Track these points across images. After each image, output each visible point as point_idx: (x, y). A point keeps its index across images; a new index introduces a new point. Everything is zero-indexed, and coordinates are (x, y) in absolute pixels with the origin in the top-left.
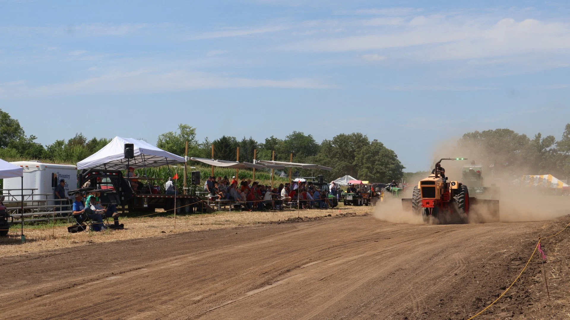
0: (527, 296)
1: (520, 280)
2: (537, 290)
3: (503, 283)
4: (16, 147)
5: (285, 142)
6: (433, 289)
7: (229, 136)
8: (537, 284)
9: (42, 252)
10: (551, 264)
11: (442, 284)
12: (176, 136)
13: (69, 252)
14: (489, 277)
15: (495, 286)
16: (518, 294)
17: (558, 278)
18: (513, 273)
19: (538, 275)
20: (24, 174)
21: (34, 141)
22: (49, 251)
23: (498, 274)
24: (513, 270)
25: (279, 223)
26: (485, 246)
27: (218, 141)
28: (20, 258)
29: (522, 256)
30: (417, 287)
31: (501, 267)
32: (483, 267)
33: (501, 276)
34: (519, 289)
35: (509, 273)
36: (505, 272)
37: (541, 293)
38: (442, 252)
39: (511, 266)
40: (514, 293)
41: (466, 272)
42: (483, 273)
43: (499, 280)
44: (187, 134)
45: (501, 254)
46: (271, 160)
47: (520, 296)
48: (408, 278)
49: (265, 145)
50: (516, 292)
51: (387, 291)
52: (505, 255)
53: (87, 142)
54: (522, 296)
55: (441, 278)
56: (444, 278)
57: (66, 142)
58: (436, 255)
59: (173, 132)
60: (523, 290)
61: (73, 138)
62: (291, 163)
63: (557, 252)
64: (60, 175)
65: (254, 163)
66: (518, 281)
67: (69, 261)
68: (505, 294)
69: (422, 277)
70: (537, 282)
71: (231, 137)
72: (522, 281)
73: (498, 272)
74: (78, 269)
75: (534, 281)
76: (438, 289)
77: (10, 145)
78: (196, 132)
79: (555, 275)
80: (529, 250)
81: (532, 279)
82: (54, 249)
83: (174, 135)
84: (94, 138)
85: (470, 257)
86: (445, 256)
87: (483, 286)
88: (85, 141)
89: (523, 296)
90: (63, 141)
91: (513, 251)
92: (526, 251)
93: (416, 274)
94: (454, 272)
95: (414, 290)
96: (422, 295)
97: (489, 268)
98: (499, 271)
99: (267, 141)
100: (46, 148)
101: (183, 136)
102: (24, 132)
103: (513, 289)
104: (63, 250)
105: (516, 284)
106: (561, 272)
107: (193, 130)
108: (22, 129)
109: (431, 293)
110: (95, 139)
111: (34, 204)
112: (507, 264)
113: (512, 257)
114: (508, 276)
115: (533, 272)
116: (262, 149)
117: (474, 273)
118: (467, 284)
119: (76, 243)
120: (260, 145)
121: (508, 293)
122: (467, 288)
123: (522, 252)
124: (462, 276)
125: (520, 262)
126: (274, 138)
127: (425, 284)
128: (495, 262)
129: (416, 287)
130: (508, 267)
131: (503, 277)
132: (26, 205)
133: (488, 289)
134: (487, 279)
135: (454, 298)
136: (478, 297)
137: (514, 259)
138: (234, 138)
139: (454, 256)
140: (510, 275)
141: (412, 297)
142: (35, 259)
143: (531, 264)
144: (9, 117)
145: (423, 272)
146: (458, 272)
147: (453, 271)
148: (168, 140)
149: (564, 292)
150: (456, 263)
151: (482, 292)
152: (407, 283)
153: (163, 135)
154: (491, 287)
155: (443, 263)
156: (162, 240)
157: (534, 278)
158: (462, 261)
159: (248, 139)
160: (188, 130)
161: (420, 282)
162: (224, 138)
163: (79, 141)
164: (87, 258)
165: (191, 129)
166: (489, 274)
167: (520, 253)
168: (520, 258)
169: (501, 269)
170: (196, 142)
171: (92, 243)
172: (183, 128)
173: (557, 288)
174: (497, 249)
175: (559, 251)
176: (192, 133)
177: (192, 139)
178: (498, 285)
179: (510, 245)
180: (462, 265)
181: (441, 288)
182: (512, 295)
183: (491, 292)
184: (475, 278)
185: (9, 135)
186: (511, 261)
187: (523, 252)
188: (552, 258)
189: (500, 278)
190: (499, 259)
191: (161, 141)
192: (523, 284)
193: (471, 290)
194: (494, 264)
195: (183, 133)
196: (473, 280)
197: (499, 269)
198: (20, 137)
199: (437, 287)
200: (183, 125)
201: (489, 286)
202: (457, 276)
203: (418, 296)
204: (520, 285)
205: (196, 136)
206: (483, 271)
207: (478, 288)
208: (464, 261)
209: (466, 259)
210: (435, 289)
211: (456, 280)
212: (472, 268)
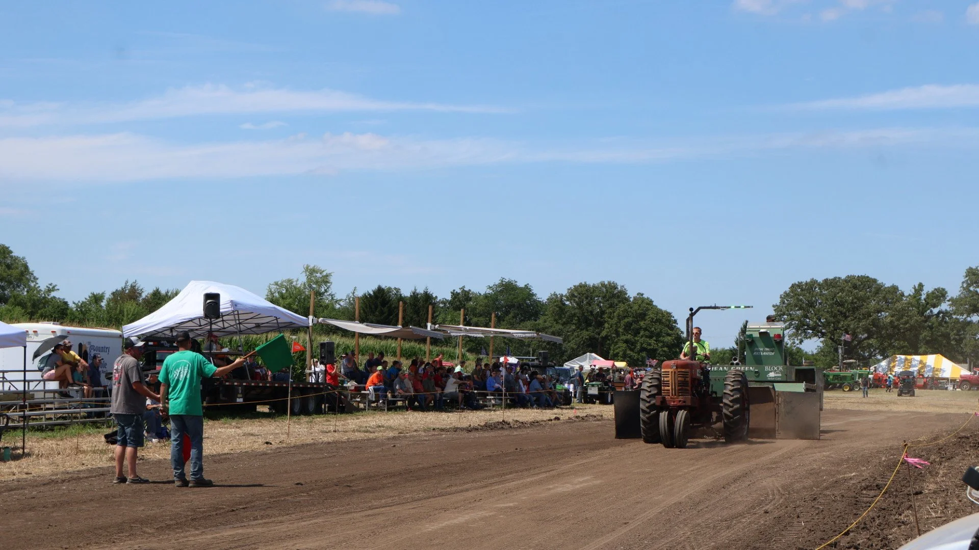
0: (885, 545)
1: (874, 521)
2: (902, 537)
3: (845, 525)
4: (21, 304)
5: (486, 296)
6: (725, 536)
7: (388, 286)
8: (903, 527)
9: (57, 475)
10: (931, 496)
11: (741, 526)
12: (298, 286)
13: (102, 475)
14: (821, 516)
15: (831, 530)
16: (870, 543)
17: (940, 517)
19: (906, 512)
21: (53, 294)
22: (68, 473)
23: (838, 512)
24: (864, 505)
25: (469, 430)
26: (820, 468)
27: (370, 294)
28: (16, 483)
29: (881, 483)
30: (699, 532)
31: (844, 499)
32: (815, 499)
33: (843, 514)
34: (873, 534)
35: (857, 509)
36: (851, 508)
38: (745, 475)
39: (862, 498)
40: (861, 541)
41: (783, 507)
42: (813, 509)
43: (839, 521)
44: (317, 283)
45: (846, 480)
46: (459, 324)
47: (872, 545)
48: (682, 518)
49: (450, 302)
50: (866, 539)
51: (645, 538)
52: (853, 482)
53: (144, 295)
54: (876, 546)
55: (740, 518)
56: (745, 517)
57: (108, 295)
58: (735, 480)
59: (294, 280)
60: (879, 535)
61: (119, 289)
62: (493, 329)
63: (943, 477)
64: (92, 347)
65: (429, 329)
66: (871, 522)
67: (101, 489)
68: (848, 543)
69: (707, 516)
70: (903, 523)
71: (393, 287)
72: (877, 522)
73: (838, 508)
74: (116, 502)
75: (899, 522)
76: (733, 536)
77: (12, 300)
78: (332, 279)
79: (936, 512)
81: (896, 519)
82: (78, 469)
83: (294, 284)
84: (155, 289)
85: (792, 483)
86: (749, 483)
87: (810, 530)
88: (140, 294)
89: (877, 544)
90: (103, 293)
91: (866, 474)
92: (889, 474)
93: (699, 512)
94: (764, 508)
96: (706, 545)
97: (823, 501)
98: (840, 506)
99: (455, 295)
100: (71, 305)
101: (310, 286)
102: (35, 278)
103: (862, 535)
104: (89, 471)
105: (868, 526)
106: (945, 507)
107: (327, 276)
108: (32, 274)
109: (720, 542)
110: (157, 290)
111: (47, 395)
112: (854, 494)
113: (863, 484)
114: (855, 514)
115: (899, 508)
116: (445, 309)
117: (798, 510)
118: (785, 527)
120: (443, 302)
121: (852, 540)
122: (783, 533)
123: (882, 476)
124: (776, 515)
125: (877, 492)
126: (466, 289)
127: (712, 527)
128: (835, 492)
129: (695, 532)
130: (857, 499)
131: (846, 516)
132: (32, 397)
133: (819, 534)
134: (818, 519)
135: (760, 549)
136: (801, 547)
137: (867, 487)
138: (398, 290)
139: (764, 483)
140: (860, 513)
141: (688, 548)
142: (44, 485)
143: (896, 496)
144: (11, 252)
145: (710, 508)
146: (771, 508)
147: (761, 506)
148: (284, 292)
150: (768, 494)
151: (809, 538)
152: (681, 526)
153: (276, 284)
154: (824, 531)
155: (745, 493)
157: (898, 516)
158: (779, 491)
159: (421, 290)
160: (318, 275)
161: (703, 524)
162: (380, 290)
163: (132, 294)
165: (324, 274)
166: (822, 511)
167: (879, 478)
168: (877, 486)
169: (843, 503)
171: (143, 460)
172: (311, 272)
174: (839, 472)
175: (945, 475)
176: (325, 280)
177: (326, 291)
178: (836, 528)
179: (863, 466)
180: (777, 497)
181: (738, 534)
182: (859, 544)
183: (823, 539)
184: (798, 517)
185: (10, 283)
186: (862, 490)
188: (932, 487)
189: (841, 518)
190: (843, 487)
191: (272, 294)
192: (880, 526)
193: (790, 536)
194: (833, 495)
195: (309, 280)
196: (795, 521)
197: (840, 503)
198: (29, 286)
199: (732, 532)
200: (311, 267)
201: (822, 529)
202: (768, 514)
203: (699, 546)
204: (873, 528)
205: (332, 286)
206: (813, 507)
207: (802, 534)
208: (782, 491)
209: (786, 487)
210: (729, 535)
211: (766, 522)
212: (794, 502)
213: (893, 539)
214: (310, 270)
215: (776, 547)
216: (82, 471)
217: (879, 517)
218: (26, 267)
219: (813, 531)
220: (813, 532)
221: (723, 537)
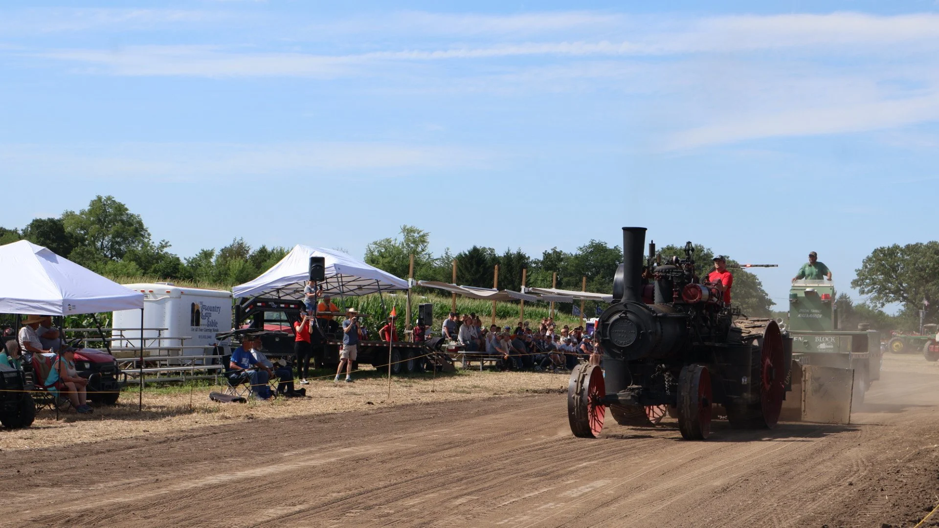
3: (929, 500)
4: (136, 259)
5: (576, 257)
6: (811, 508)
7: (483, 247)
9: (172, 433)
11: (826, 498)
12: (397, 245)
13: (215, 433)
14: (905, 490)
15: (915, 505)
20: (146, 305)
21: (165, 250)
22: (182, 431)
23: (921, 486)
25: (561, 391)
26: (903, 438)
27: (465, 254)
28: (135, 441)
30: (785, 504)
31: (927, 473)
32: (898, 472)
33: (925, 488)
36: (934, 482)
42: (897, 482)
43: (922, 496)
44: (414, 242)
45: (929, 451)
46: (551, 287)
48: (769, 488)
49: (542, 263)
51: (734, 508)
52: (935, 454)
53: (250, 252)
55: (825, 489)
56: (830, 489)
57: (217, 252)
59: (392, 239)
61: (228, 246)
62: (583, 293)
64: (204, 306)
65: (523, 292)
67: (214, 448)
68: (932, 520)
69: (793, 487)
71: (487, 247)
73: (921, 482)
76: (819, 508)
77: (128, 254)
78: (429, 239)
82: (191, 427)
83: (393, 243)
84: (261, 246)
85: (875, 455)
86: (834, 453)
87: (894, 505)
88: (247, 251)
90: (212, 250)
94: (849, 480)
95: (779, 509)
96: (792, 517)
97: (906, 474)
98: (924, 480)
99: (547, 256)
100: (183, 261)
101: (409, 246)
102: (149, 235)
104: (203, 429)
107: (423, 236)
108: (146, 231)
109: (807, 514)
110: (264, 247)
111: (162, 353)
112: (936, 468)
116: (537, 268)
117: (882, 483)
118: (869, 500)
119: (226, 418)
120: (535, 262)
121: (936, 517)
122: (868, 506)
124: (860, 486)
126: (558, 250)
127: (798, 498)
128: (918, 465)
129: (781, 503)
131: (929, 491)
132: (148, 355)
133: (903, 509)
134: (901, 493)
135: (845, 523)
136: (885, 523)
138: (492, 250)
139: (848, 454)
141: (775, 520)
142: (160, 443)
144: (127, 209)
145: (796, 478)
146: (855, 480)
147: (845, 478)
148: (383, 251)
150: (852, 466)
151: (893, 514)
152: (768, 496)
153: (375, 243)
154: (908, 506)
155: (829, 464)
156: (366, 417)
158: (863, 462)
159: (514, 251)
160: (416, 235)
161: (789, 496)
162: (475, 250)
163: (238, 251)
164: (243, 443)
165: (421, 233)
166: (906, 485)
169: (926, 477)
170: (429, 255)
171: (252, 418)
172: (409, 231)
174: (921, 443)
176: (423, 240)
177: (423, 250)
178: (920, 504)
180: (862, 468)
181: (824, 506)
183: (907, 515)
184: (882, 490)
185: (125, 239)
189: (924, 492)
190: (924, 460)
191: (372, 253)
193: (875, 510)
194: (916, 468)
195: (407, 240)
196: (879, 494)
197: (923, 476)
198: (143, 243)
199: (817, 505)
200: (408, 227)
201: (905, 505)
202: (852, 487)
203: (786, 518)
205: (429, 246)
206: (896, 480)
207: (886, 508)
208: (866, 462)
209: (870, 459)
210: (815, 507)
211: (851, 494)
212: (878, 474)
214: (408, 230)
215: (861, 522)
216: (194, 430)
218: (140, 223)
219: (896, 505)
220: (897, 507)
221: (809, 510)
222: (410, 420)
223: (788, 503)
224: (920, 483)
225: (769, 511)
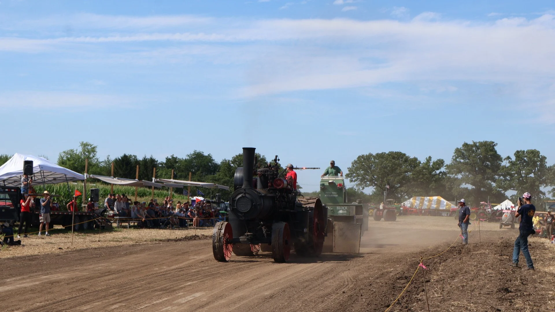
1: (404, 299)
2: (420, 308)
3: (388, 301)
5: (186, 160)
7: (130, 154)
8: (419, 302)
10: (435, 283)
11: (330, 301)
12: (78, 153)
14: (374, 295)
15: (380, 304)
17: (440, 297)
18: (398, 292)
19: (421, 293)
23: (383, 293)
24: (398, 289)
25: (176, 240)
26: (374, 265)
27: (119, 159)
29: (407, 275)
31: (387, 285)
32: (371, 285)
33: (386, 294)
34: (403, 307)
35: (394, 291)
36: (391, 290)
37: (423, 311)
38: (332, 270)
39: (397, 285)
42: (370, 291)
43: (384, 299)
44: (88, 152)
45: (388, 273)
46: (171, 178)
48: (297, 295)
49: (165, 164)
50: (399, 310)
52: (392, 274)
55: (329, 296)
56: (332, 296)
58: (326, 273)
59: (74, 150)
60: (406, 307)
62: (189, 182)
63: (441, 271)
65: (153, 181)
66: (402, 300)
69: (311, 295)
70: (420, 300)
71: (132, 155)
72: (405, 299)
75: (417, 300)
76: (325, 307)
78: (97, 150)
79: (438, 293)
80: (414, 269)
81: (416, 297)
83: (75, 152)
85: (358, 275)
86: (334, 274)
87: (368, 304)
91: (399, 270)
92: (412, 270)
94: (343, 290)
97: (375, 286)
98: (385, 289)
99: (168, 160)
101: (85, 154)
103: (397, 307)
105: (400, 302)
106: (443, 290)
107: (94, 148)
112: (393, 282)
113: (398, 276)
114: (393, 294)
115: (417, 291)
116: (162, 167)
117: (361, 291)
118: (354, 301)
120: (161, 164)
121: (392, 310)
122: (353, 305)
124: (349, 294)
125: (405, 281)
126: (175, 156)
127: (314, 301)
128: (382, 281)
129: (304, 304)
130: (394, 285)
131: (388, 296)
133: (373, 307)
134: (372, 297)
137: (400, 277)
138: (135, 156)
139: (343, 275)
140: (395, 293)
143: (416, 283)
145: (312, 290)
146: (346, 290)
147: (341, 289)
148: (69, 157)
149: (445, 310)
150: (345, 282)
151: (368, 309)
152: (297, 301)
153: (64, 152)
155: (331, 281)
156: (58, 256)
157: (416, 296)
158: (351, 279)
159: (148, 157)
160: (89, 147)
161: (308, 300)
162: (125, 156)
165: (93, 146)
166: (375, 292)
167: (406, 272)
168: (405, 277)
169: (386, 287)
170: (97, 159)
172: (85, 145)
173: (438, 306)
174: (385, 268)
175: (443, 270)
176: (93, 150)
177: (94, 156)
178: (382, 303)
179: (398, 264)
180: (350, 283)
181: (328, 306)
183: (375, 310)
184: (362, 295)
186: (397, 280)
187: (408, 270)
188: (435, 277)
189: (385, 296)
190: (386, 278)
191: (62, 158)
192: (407, 301)
193: (357, 307)
194: (381, 282)
195: (84, 150)
196: (360, 298)
197: (384, 287)
199: (325, 304)
200: (85, 142)
201: (375, 304)
202: (345, 294)
204: (403, 303)
205: (97, 154)
206: (370, 290)
207: (363, 306)
208: (352, 280)
209: (354, 277)
210: (323, 306)
211: (344, 298)
212: (359, 286)
213: (414, 310)
214: (84, 144)
217: (406, 296)
219: (370, 304)
220: (370, 305)
221: (320, 308)
222: (85, 258)
223: (308, 304)
224: (383, 291)
225: (297, 309)
